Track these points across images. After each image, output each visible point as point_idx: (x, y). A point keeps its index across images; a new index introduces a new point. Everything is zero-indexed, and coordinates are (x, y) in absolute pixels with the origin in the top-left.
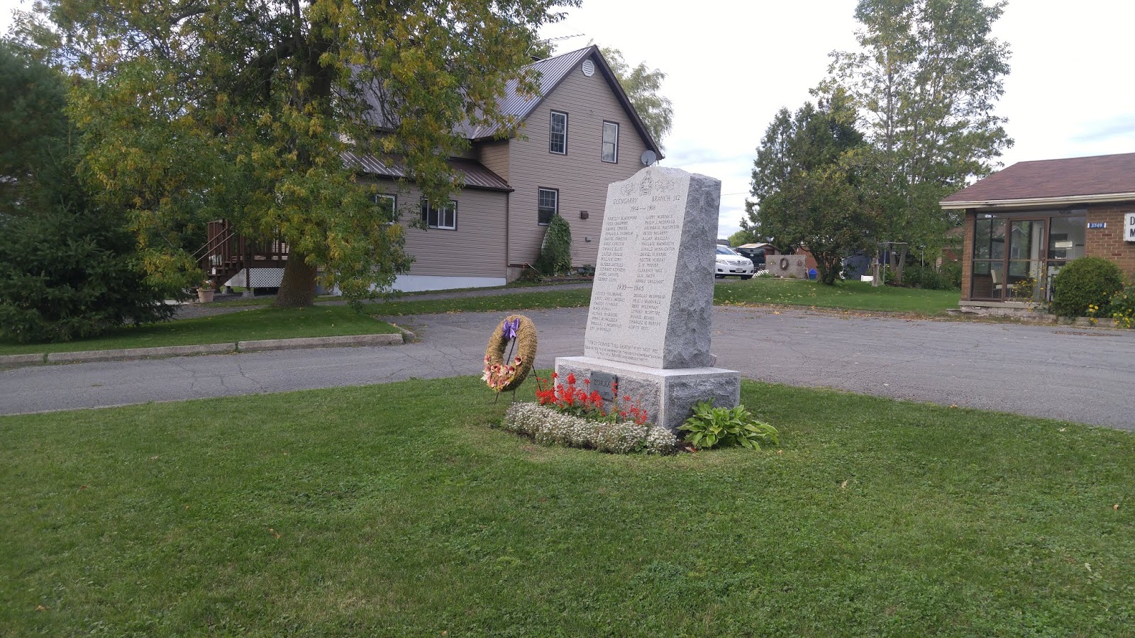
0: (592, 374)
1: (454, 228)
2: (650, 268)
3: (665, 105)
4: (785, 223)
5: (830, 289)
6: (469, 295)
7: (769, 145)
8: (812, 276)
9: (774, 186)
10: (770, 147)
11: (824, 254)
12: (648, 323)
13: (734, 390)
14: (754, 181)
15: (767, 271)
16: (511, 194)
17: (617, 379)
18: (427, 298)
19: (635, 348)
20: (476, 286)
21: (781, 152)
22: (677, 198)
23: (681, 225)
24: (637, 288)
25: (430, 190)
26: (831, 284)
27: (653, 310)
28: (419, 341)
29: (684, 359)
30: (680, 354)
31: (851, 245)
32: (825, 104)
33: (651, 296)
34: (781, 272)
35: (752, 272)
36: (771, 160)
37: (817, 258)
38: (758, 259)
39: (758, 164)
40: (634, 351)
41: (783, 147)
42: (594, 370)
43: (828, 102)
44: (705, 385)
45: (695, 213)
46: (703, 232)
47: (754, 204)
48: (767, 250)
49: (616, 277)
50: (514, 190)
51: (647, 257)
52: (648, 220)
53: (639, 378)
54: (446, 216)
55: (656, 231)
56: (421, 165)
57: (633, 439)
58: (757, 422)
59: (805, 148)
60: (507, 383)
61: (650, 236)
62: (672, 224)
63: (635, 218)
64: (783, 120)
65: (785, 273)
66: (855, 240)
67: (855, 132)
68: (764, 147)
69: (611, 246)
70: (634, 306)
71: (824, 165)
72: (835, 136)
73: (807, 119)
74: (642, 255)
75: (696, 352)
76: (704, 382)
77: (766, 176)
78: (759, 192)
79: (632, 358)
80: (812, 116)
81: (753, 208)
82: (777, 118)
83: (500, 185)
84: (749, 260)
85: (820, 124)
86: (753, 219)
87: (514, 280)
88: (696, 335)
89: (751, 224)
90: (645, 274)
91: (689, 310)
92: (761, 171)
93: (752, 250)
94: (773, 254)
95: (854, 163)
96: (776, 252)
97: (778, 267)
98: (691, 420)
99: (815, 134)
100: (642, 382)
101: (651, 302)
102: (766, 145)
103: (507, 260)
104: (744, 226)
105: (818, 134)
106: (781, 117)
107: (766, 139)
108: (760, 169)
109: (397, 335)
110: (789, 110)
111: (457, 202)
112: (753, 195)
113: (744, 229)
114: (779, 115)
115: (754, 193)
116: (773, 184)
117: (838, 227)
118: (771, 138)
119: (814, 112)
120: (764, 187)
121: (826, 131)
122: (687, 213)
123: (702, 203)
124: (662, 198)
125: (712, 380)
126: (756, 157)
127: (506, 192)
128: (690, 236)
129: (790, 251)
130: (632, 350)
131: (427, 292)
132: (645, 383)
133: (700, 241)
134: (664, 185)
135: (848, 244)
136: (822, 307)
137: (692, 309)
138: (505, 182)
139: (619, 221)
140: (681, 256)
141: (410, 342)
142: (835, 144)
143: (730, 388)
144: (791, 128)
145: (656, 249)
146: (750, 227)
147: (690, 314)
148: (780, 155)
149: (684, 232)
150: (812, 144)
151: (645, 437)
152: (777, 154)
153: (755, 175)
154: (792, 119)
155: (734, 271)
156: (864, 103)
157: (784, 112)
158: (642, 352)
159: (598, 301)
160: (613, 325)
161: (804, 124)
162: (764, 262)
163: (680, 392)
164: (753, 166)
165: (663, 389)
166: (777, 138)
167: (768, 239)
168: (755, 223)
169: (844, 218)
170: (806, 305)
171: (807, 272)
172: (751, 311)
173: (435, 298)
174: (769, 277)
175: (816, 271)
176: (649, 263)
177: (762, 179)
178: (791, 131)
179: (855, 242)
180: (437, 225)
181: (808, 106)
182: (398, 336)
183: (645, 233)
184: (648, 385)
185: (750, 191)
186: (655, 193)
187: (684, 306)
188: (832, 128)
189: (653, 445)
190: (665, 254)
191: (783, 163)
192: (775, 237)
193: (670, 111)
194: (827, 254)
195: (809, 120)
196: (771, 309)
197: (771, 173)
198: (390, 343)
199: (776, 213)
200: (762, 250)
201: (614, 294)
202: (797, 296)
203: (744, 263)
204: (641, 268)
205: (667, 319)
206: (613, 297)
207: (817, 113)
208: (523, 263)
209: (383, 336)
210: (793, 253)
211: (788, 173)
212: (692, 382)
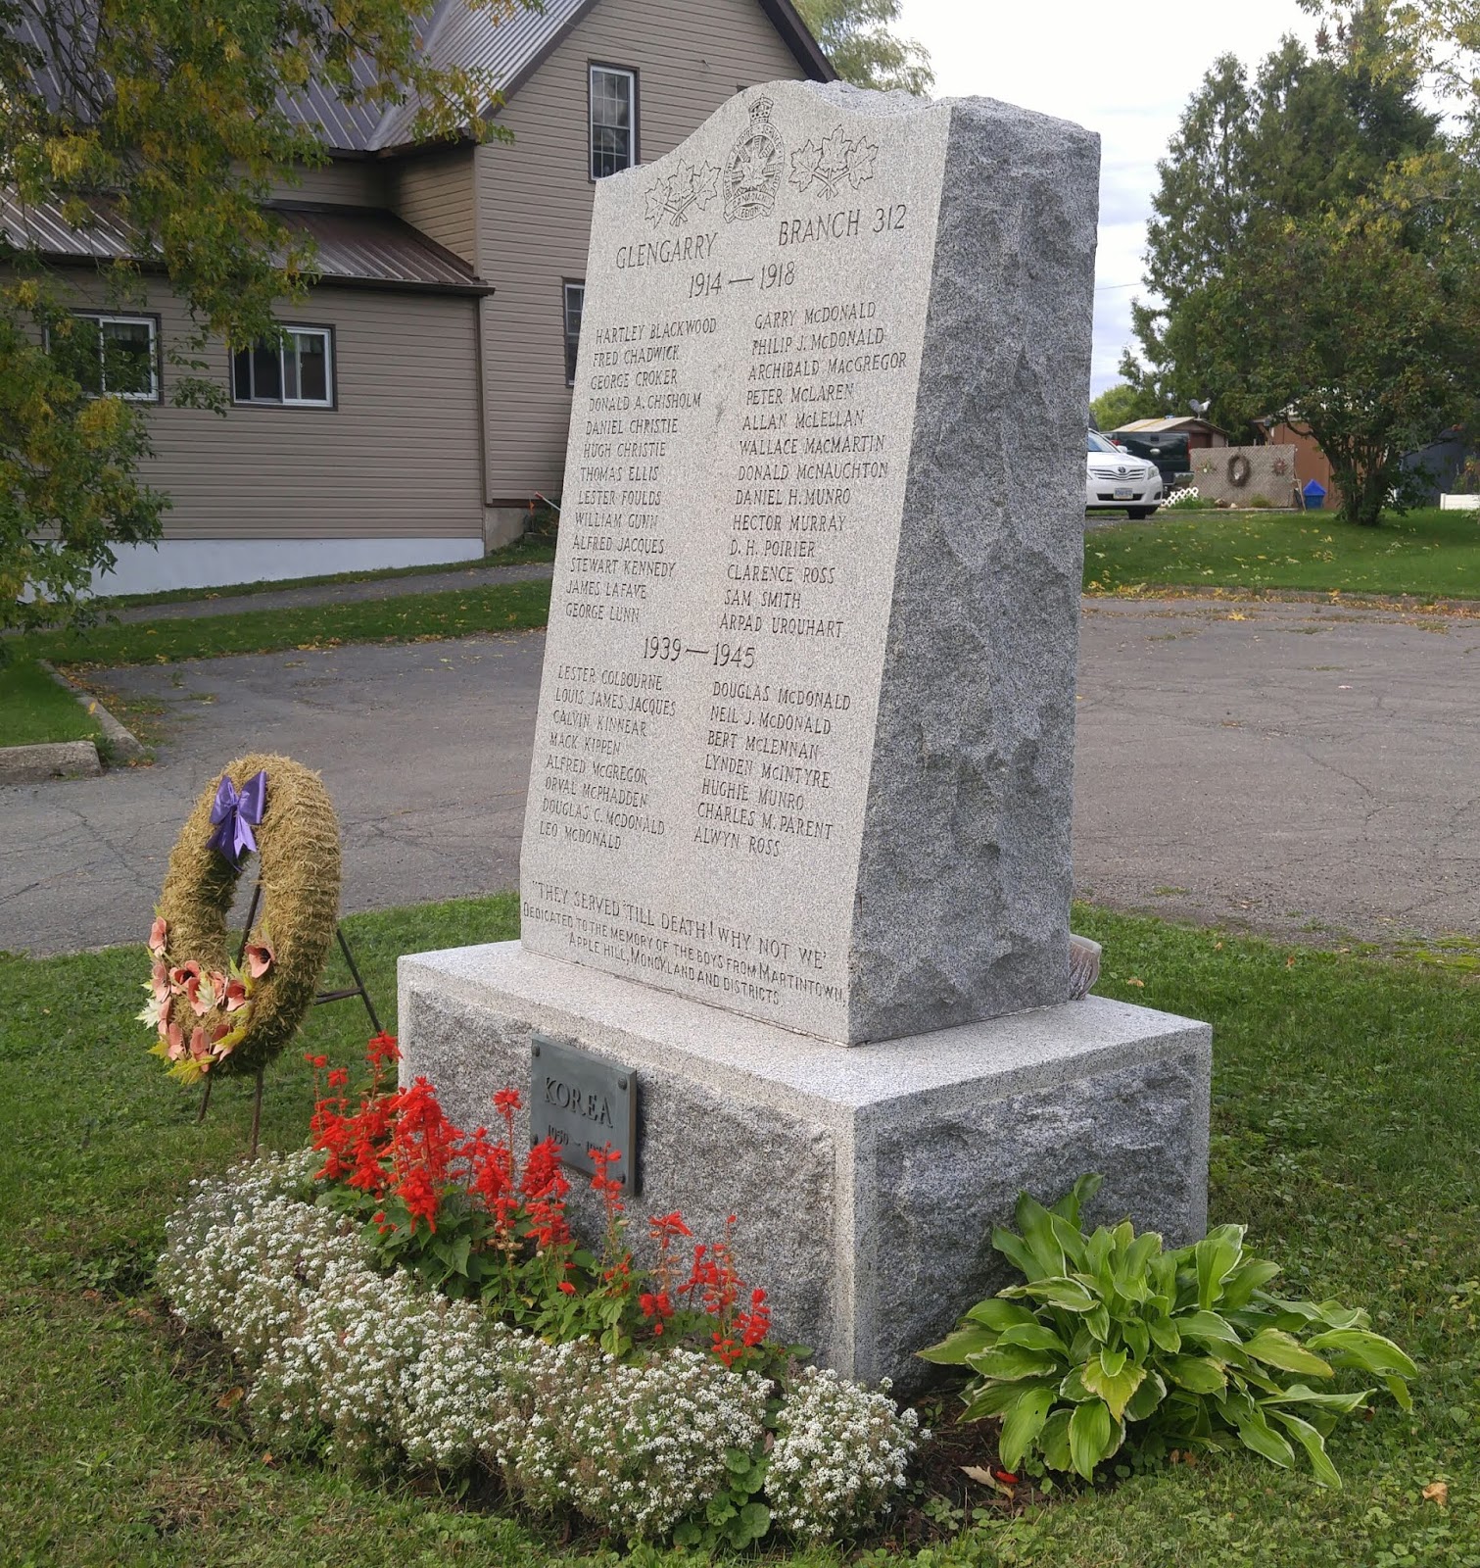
0: (537, 1053)
1: (326, 403)
2: (779, 562)
3: (912, 61)
4: (1245, 359)
5: (1367, 538)
6: (370, 592)
7: (1190, 153)
8: (1312, 500)
9: (1208, 264)
10: (1194, 159)
11: (1351, 443)
12: (776, 821)
13: (1186, 1114)
14: (1154, 252)
15: (1193, 492)
16: (487, 303)
17: (639, 1091)
18: (253, 604)
19: (723, 934)
20: (399, 563)
21: (1224, 171)
22: (891, 220)
23: (914, 348)
24: (726, 656)
25: (210, 292)
26: (1373, 522)
27: (799, 762)
28: (153, 760)
29: (952, 990)
30: (928, 970)
31: (1425, 416)
32: (1334, 40)
33: (785, 696)
34: (1232, 493)
35: (1157, 497)
36: (1198, 193)
37: (1331, 453)
38: (1172, 462)
39: (1163, 204)
40: (725, 948)
41: (1227, 159)
42: (547, 1029)
43: (1341, 35)
44: (1055, 1118)
45: (979, 290)
46: (1023, 380)
47: (1154, 314)
48: (1194, 434)
49: (633, 603)
50: (492, 291)
51: (767, 510)
52: (764, 336)
53: (737, 1101)
54: (303, 370)
55: (802, 382)
56: (178, 218)
57: (691, 1464)
58: (1311, 1311)
59: (1287, 158)
60: (222, 1048)
61: (774, 410)
62: (872, 350)
63: (709, 326)
64: (1225, 88)
65: (1242, 494)
66: (1438, 400)
67: (1414, 113)
68: (1177, 160)
69: (614, 461)
70: (714, 738)
71: (1342, 201)
72: (1362, 126)
73: (1288, 84)
74: (744, 498)
75: (1003, 948)
76: (1045, 1100)
77: (1184, 236)
78: (1168, 280)
79: (712, 979)
80: (1303, 74)
81: (1154, 324)
82: (1209, 80)
83: (451, 277)
84: (1147, 464)
85: (1325, 95)
86: (1153, 352)
87: (505, 542)
88: (1004, 869)
89: (1148, 367)
90: (757, 589)
91: (966, 760)
92: (1170, 226)
93: (1155, 437)
94: (1209, 445)
95: (1422, 193)
96: (1216, 439)
97: (1223, 477)
98: (985, 1310)
99: (1309, 121)
100: (749, 1121)
101: (784, 722)
102: (1183, 155)
103: (483, 489)
104: (1130, 375)
105: (1319, 120)
106: (1219, 78)
107: (1182, 139)
108: (1168, 219)
109: (81, 744)
110: (1241, 60)
111: (332, 328)
112: (1153, 290)
113: (1130, 383)
114: (1214, 73)
115: (1153, 286)
116: (1205, 258)
117: (1390, 366)
118: (1195, 136)
119: (1308, 64)
120: (1180, 266)
121: (1339, 111)
122: (943, 293)
123: (1012, 242)
124: (826, 225)
125: (1083, 1085)
126: (1156, 186)
127: (473, 296)
128: (962, 403)
129: (1254, 435)
130: (713, 945)
131: (260, 587)
132: (763, 1129)
133: (1007, 426)
134: (833, 159)
135: (1416, 411)
136: (1358, 593)
137: (979, 753)
138: (467, 268)
139: (644, 343)
140: (919, 501)
141: (124, 765)
142: (1363, 147)
143: (1165, 1110)
144: (1248, 106)
145: (803, 472)
146: (1146, 376)
147: (969, 779)
148: (1220, 181)
149: (930, 386)
150: (1303, 147)
151: (759, 1439)
152: (1211, 179)
153: (1155, 234)
154: (1250, 84)
155: (1109, 497)
156: (1447, 26)
157: (1228, 66)
158: (754, 956)
159: (568, 707)
160: (630, 822)
161: (1282, 95)
162: (1185, 467)
163: (933, 1173)
164: (1150, 211)
165: (846, 1166)
166: (1212, 134)
167: (1194, 404)
168: (1160, 364)
169: (1405, 343)
170: (1316, 588)
171: (1299, 489)
172: (1163, 615)
173: (271, 604)
174: (1201, 506)
175: (1326, 485)
176: (774, 536)
177: (1176, 247)
178: (1248, 114)
179: (1434, 405)
180: (277, 395)
181: (1292, 47)
182: (82, 750)
183: (753, 398)
184: (778, 1139)
185: (1145, 280)
186: (794, 203)
187: (943, 739)
188: (1354, 103)
189: (794, 1488)
190: (841, 496)
191: (1229, 200)
192: (1214, 400)
193: (928, 75)
194: (1359, 442)
195: (1295, 84)
196: (1218, 604)
197: (1197, 229)
198: (57, 774)
199: (1219, 333)
200: (1179, 435)
201: (630, 680)
202: (1284, 560)
203: (1136, 473)
204: (741, 562)
205: (862, 804)
206: (628, 694)
207: (1315, 64)
208: (530, 495)
209: (33, 752)
210: (1262, 440)
211: (1243, 229)
212: (988, 1110)
